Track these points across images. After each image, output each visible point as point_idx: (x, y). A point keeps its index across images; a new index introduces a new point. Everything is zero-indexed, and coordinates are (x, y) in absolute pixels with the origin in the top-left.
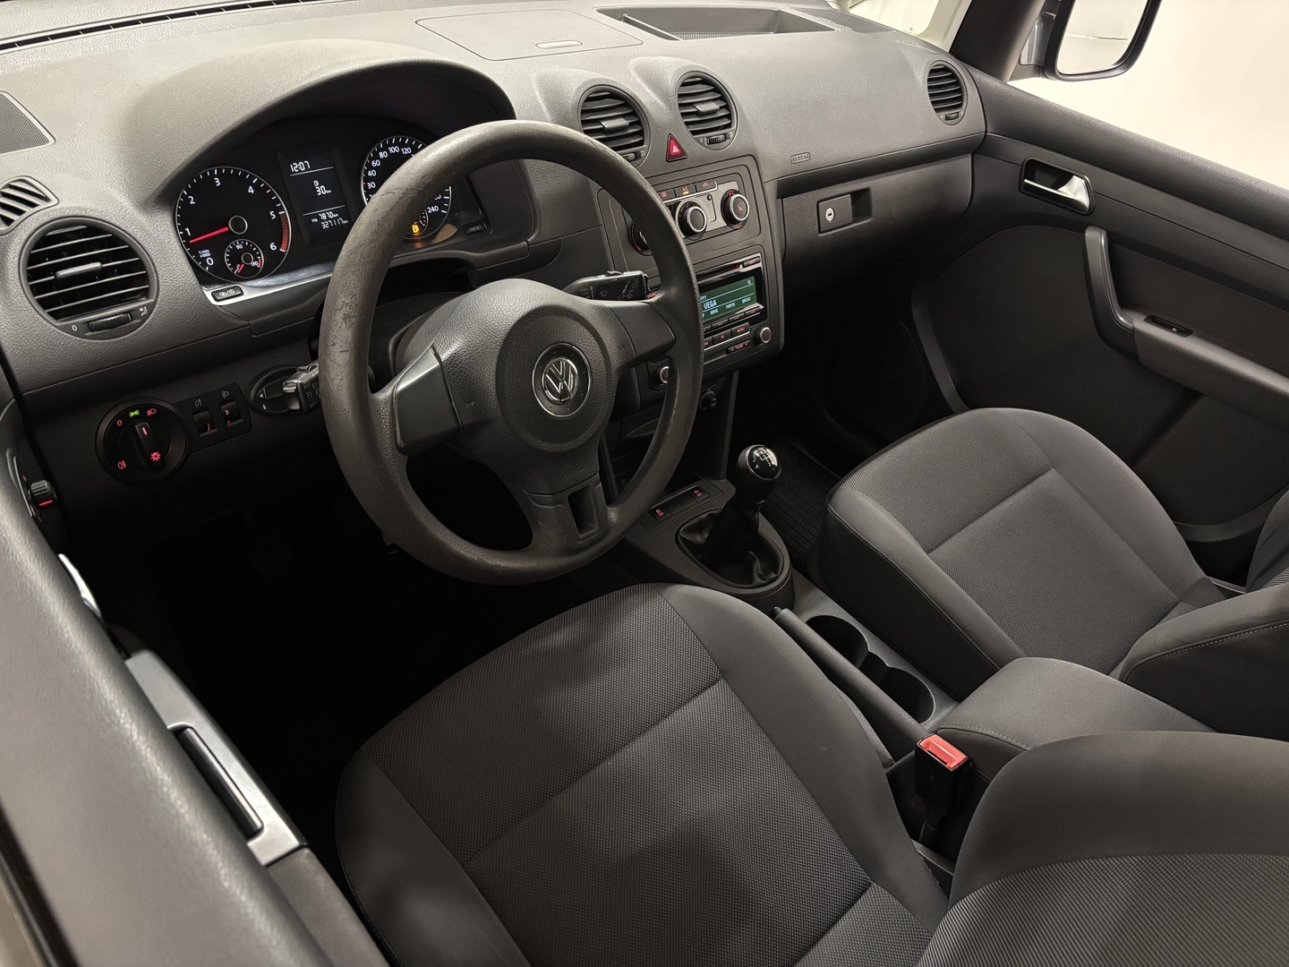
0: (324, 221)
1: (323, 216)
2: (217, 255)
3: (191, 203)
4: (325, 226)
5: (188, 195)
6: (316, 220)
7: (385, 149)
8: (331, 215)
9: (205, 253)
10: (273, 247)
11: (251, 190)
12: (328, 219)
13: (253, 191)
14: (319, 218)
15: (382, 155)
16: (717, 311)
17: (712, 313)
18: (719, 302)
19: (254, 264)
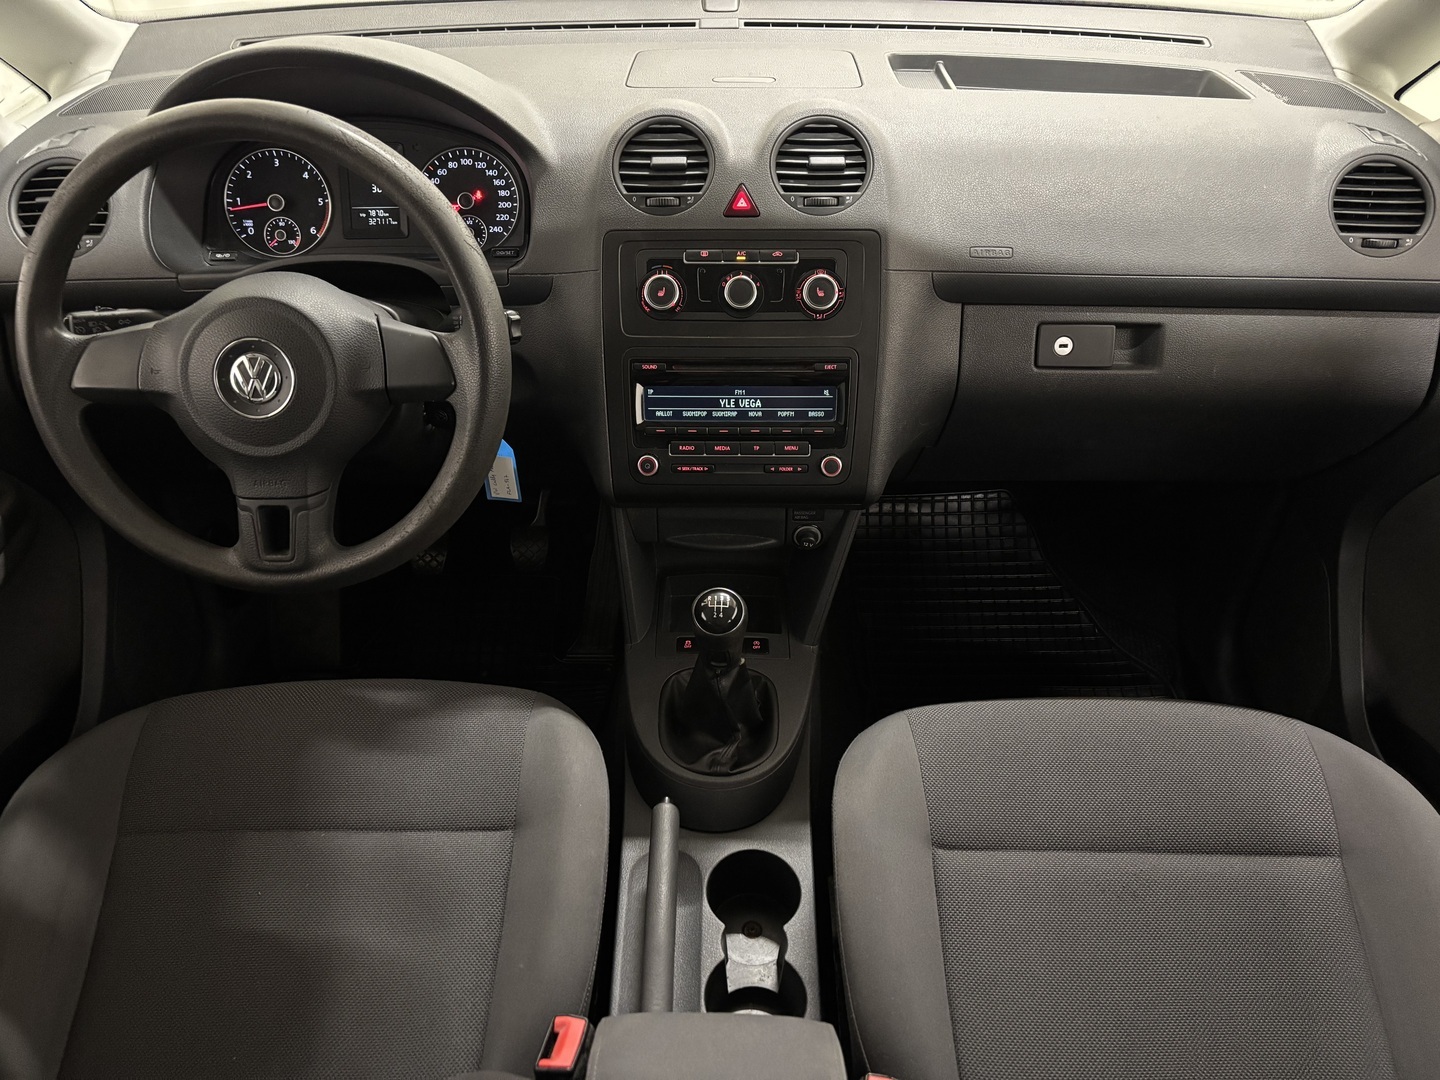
0: (372, 217)
1: (373, 213)
2: (258, 227)
3: (249, 177)
4: (372, 222)
5: (247, 169)
6: (364, 215)
7: (456, 159)
8: (381, 213)
9: (249, 223)
10: (313, 230)
11: (306, 175)
12: (377, 216)
13: (307, 177)
14: (368, 214)
15: (451, 165)
16: (760, 414)
17: (751, 414)
18: (765, 403)
19: (291, 242)
